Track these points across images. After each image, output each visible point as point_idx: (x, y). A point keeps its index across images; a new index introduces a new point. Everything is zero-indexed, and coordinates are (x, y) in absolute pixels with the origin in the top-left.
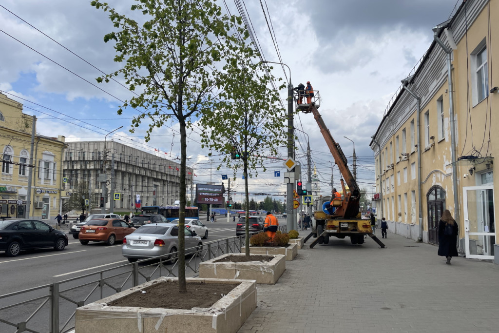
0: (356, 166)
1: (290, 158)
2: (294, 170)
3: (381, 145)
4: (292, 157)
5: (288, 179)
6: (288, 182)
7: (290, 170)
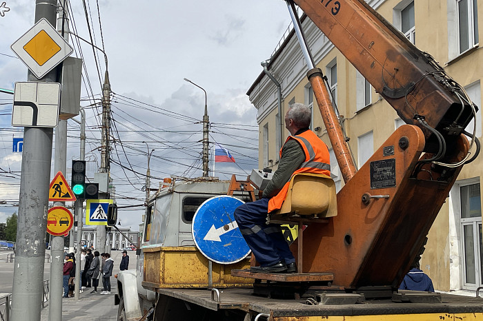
0: (208, 143)
1: (44, 24)
2: (56, 74)
3: (284, 85)
4: (53, 22)
5: (31, 109)
6: (30, 123)
7: (40, 71)
